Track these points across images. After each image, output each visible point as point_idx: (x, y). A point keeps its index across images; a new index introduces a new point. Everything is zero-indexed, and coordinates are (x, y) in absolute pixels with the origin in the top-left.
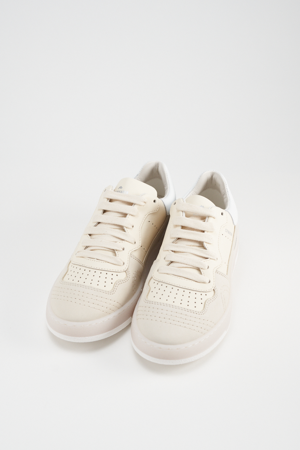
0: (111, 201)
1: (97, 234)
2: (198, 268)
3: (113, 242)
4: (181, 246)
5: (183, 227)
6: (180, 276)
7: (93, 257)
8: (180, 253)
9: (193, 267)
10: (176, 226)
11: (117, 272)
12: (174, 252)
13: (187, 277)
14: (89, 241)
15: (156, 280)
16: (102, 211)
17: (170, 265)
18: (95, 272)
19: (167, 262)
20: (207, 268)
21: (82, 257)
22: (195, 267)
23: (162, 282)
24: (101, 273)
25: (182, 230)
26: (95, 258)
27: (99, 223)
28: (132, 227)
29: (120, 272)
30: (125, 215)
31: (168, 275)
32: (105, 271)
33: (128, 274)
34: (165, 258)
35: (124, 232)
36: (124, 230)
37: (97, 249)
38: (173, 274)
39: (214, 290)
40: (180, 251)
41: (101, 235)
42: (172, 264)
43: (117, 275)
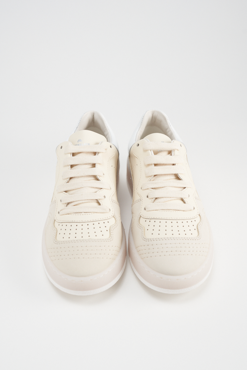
0: (74, 154)
1: (73, 190)
2: (181, 198)
3: (93, 192)
4: (159, 182)
5: (155, 165)
6: (169, 209)
7: (79, 212)
8: (160, 189)
9: (177, 199)
10: (149, 165)
11: (107, 219)
12: (155, 188)
13: (175, 209)
14: (68, 198)
15: (146, 219)
16: (70, 167)
17: (155, 202)
18: (88, 225)
19: (151, 200)
20: (188, 196)
21: (67, 214)
22: (179, 198)
23: (154, 219)
24: (94, 224)
25: (155, 167)
26: (82, 212)
27: (71, 178)
28: (103, 175)
29: (109, 219)
30: (94, 165)
31: (157, 211)
32: (97, 222)
33: (116, 218)
34: (148, 197)
35: (98, 181)
36: (98, 180)
37: (80, 203)
38: (162, 209)
39: (199, 215)
40: (160, 187)
41: (79, 189)
42: (157, 201)
43: (108, 222)
